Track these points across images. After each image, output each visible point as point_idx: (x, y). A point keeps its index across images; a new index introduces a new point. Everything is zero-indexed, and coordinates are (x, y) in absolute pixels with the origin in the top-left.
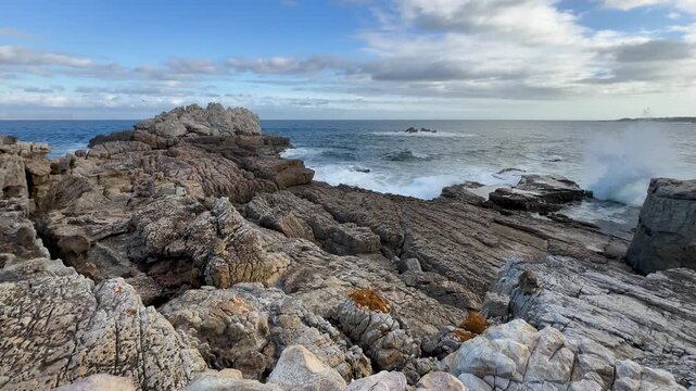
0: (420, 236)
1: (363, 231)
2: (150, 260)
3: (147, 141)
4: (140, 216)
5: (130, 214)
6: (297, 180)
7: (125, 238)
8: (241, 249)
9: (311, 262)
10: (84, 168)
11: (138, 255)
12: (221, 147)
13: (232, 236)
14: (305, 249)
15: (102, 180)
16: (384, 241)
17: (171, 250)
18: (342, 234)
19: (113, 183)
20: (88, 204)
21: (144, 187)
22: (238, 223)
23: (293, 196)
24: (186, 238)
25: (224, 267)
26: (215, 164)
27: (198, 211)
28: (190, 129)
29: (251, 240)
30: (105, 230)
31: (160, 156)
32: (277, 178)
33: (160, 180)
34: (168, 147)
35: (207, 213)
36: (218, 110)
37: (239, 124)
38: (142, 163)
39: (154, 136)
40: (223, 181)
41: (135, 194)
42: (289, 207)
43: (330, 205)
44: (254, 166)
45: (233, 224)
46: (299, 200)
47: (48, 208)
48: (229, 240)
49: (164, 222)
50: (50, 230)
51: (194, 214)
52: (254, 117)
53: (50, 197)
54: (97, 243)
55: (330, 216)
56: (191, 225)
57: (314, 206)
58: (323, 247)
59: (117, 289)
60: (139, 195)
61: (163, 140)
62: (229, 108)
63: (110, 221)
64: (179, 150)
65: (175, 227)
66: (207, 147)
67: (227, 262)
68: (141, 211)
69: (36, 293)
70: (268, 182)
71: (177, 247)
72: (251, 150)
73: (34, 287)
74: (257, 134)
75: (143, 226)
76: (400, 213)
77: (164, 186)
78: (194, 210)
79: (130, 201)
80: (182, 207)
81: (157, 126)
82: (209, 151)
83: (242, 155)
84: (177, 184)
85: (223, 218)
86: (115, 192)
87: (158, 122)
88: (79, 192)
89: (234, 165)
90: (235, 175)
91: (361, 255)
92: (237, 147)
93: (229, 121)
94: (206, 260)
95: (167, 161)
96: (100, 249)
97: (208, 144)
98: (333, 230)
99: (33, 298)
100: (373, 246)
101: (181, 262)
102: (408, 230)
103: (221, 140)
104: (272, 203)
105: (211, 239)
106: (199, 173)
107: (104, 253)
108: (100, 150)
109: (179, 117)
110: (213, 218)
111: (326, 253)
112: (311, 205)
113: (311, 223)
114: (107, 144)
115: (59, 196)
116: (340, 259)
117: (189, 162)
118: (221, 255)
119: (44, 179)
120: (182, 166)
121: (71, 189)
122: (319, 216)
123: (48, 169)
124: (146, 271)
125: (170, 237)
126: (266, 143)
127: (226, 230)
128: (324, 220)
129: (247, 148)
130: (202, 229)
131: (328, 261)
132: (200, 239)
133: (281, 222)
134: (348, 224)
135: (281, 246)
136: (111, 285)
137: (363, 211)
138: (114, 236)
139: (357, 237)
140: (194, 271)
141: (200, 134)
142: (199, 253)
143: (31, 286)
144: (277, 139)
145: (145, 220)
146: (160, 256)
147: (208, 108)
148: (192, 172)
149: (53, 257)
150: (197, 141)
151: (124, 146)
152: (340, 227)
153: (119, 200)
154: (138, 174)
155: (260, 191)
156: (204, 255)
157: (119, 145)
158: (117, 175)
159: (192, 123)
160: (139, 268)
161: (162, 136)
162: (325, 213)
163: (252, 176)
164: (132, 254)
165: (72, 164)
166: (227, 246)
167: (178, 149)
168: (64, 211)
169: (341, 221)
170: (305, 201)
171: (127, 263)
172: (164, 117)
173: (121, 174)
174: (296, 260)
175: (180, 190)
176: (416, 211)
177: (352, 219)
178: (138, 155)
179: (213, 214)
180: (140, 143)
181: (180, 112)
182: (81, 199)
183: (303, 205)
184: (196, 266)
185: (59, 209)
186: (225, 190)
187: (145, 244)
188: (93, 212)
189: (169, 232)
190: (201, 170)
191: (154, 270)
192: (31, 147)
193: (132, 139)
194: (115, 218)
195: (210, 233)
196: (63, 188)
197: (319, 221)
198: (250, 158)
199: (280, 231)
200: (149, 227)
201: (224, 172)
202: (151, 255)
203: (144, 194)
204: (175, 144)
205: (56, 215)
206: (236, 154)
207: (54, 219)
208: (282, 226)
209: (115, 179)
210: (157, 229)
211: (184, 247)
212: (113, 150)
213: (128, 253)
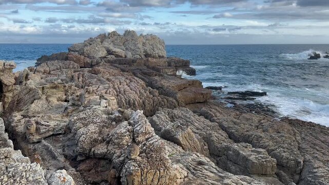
0: (321, 164)
1: (259, 153)
2: (79, 158)
3: (77, 61)
4: (75, 121)
5: (66, 119)
6: (195, 99)
7: (61, 138)
8: (152, 157)
9: (207, 177)
10: (34, 82)
11: (71, 153)
12: (133, 68)
13: (145, 145)
14: (200, 163)
15: (46, 90)
16: (280, 165)
17: (96, 152)
18: (237, 154)
19: (53, 93)
20: (37, 109)
21: (76, 98)
22: (150, 133)
23: (191, 112)
24: (108, 143)
25: (136, 171)
26: (128, 81)
27: (118, 121)
28: (110, 52)
29: (159, 150)
30: (49, 131)
31: (86, 74)
32: (179, 95)
33: (89, 93)
34: (92, 66)
35: (125, 123)
36: (133, 36)
37: (148, 48)
38: (72, 79)
39: (82, 57)
40: (133, 96)
41: (70, 103)
42: (188, 123)
43: (225, 124)
44: (158, 84)
45: (146, 134)
46: (197, 117)
47: (11, 110)
48: (141, 148)
49: (92, 128)
50: (13, 127)
51: (114, 123)
52: (162, 42)
53: (13, 102)
54: (43, 141)
55: (225, 135)
56: (113, 131)
57: (210, 123)
58: (217, 164)
59: (62, 179)
60: (73, 105)
61: (89, 60)
62: (141, 35)
63: (52, 124)
64: (101, 68)
65: (100, 133)
66: (122, 67)
67: (139, 166)
68: (75, 118)
69: (10, 174)
70: (171, 99)
71: (101, 149)
72: (157, 70)
73: (9, 170)
74: (163, 57)
75: (76, 130)
76: (299, 138)
77: (91, 98)
78: (114, 120)
79: (66, 108)
80: (105, 116)
81: (86, 49)
82: (123, 71)
83: (149, 75)
84: (102, 97)
85: (138, 128)
86: (54, 100)
87: (86, 45)
88: (32, 99)
89: (142, 82)
90: (143, 91)
91: (255, 177)
92: (145, 68)
93: (140, 46)
94: (123, 163)
95: (92, 78)
96: (45, 145)
97: (123, 65)
98: (227, 149)
99: (9, 178)
100: (269, 169)
101: (103, 163)
102: (308, 157)
103: (133, 61)
104: (173, 119)
105: (128, 146)
106: (115, 89)
107: (47, 148)
108: (44, 67)
109: (102, 42)
110: (130, 127)
111: (221, 170)
112: (207, 122)
113: (207, 140)
114: (49, 63)
115: (19, 102)
116: (235, 177)
117: (108, 79)
118: (135, 160)
119: (10, 88)
120: (102, 82)
121: (27, 97)
122: (214, 134)
123: (13, 81)
124: (75, 167)
125: (96, 141)
126: (169, 65)
127: (140, 139)
128: (219, 137)
129: (153, 68)
130: (121, 136)
131: (223, 178)
132: (119, 144)
133: (180, 136)
134: (244, 144)
135: (179, 158)
136: (58, 174)
137: (259, 133)
138: (54, 136)
139: (252, 158)
140: (112, 171)
141: (117, 56)
142: (117, 155)
143: (7, 168)
144: (179, 61)
145: (78, 124)
146: (88, 156)
147: (125, 35)
148: (109, 87)
149: (16, 149)
150: (115, 62)
151: (61, 64)
152: (235, 146)
153: (59, 107)
154: (70, 87)
155: (162, 106)
156: (122, 159)
157: (57, 64)
158: (55, 87)
159: (112, 47)
160: (70, 164)
161: (88, 57)
162: (221, 131)
163: (157, 94)
164: (67, 152)
165: (27, 78)
166: (141, 153)
167: (99, 68)
168: (22, 113)
169: (237, 141)
170: (202, 119)
171: (62, 159)
172: (91, 41)
173: (58, 87)
174: (193, 173)
175: (104, 102)
176: (316, 138)
177: (247, 139)
178: (69, 72)
179: (130, 124)
180: (72, 62)
181: (103, 37)
182: (33, 105)
183: (200, 122)
184: (114, 168)
185: (18, 111)
186: (134, 104)
187: (77, 145)
188: (41, 115)
189: (96, 136)
190: (116, 86)
191: (82, 167)
192: (4, 64)
193: (67, 59)
194: (55, 122)
195: (127, 139)
196: (22, 96)
197: (215, 139)
198: (157, 78)
199: (179, 144)
200: (82, 130)
201: (135, 88)
202: (80, 154)
203: (77, 104)
204: (98, 64)
205: (17, 116)
206: (145, 74)
207: (16, 119)
208: (181, 140)
209: (54, 90)
210: (87, 133)
211: (106, 150)
212: (52, 68)
213: (64, 150)
